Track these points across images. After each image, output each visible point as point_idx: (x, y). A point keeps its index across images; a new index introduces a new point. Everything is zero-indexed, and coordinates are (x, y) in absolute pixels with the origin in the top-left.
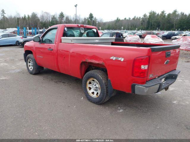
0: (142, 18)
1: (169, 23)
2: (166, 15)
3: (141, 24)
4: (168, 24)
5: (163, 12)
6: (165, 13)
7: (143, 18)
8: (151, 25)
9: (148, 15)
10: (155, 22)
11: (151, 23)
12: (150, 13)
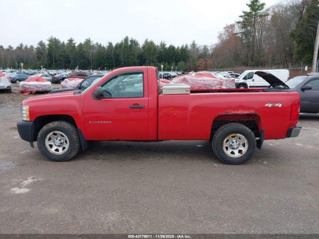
0: (36, 47)
1: (83, 58)
2: (76, 45)
3: (37, 59)
4: (83, 60)
5: (71, 41)
6: (74, 42)
7: (38, 49)
8: (56, 61)
9: (47, 43)
10: (60, 55)
11: (55, 57)
12: (50, 41)
